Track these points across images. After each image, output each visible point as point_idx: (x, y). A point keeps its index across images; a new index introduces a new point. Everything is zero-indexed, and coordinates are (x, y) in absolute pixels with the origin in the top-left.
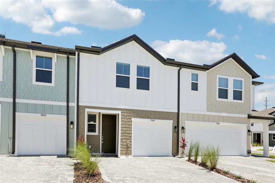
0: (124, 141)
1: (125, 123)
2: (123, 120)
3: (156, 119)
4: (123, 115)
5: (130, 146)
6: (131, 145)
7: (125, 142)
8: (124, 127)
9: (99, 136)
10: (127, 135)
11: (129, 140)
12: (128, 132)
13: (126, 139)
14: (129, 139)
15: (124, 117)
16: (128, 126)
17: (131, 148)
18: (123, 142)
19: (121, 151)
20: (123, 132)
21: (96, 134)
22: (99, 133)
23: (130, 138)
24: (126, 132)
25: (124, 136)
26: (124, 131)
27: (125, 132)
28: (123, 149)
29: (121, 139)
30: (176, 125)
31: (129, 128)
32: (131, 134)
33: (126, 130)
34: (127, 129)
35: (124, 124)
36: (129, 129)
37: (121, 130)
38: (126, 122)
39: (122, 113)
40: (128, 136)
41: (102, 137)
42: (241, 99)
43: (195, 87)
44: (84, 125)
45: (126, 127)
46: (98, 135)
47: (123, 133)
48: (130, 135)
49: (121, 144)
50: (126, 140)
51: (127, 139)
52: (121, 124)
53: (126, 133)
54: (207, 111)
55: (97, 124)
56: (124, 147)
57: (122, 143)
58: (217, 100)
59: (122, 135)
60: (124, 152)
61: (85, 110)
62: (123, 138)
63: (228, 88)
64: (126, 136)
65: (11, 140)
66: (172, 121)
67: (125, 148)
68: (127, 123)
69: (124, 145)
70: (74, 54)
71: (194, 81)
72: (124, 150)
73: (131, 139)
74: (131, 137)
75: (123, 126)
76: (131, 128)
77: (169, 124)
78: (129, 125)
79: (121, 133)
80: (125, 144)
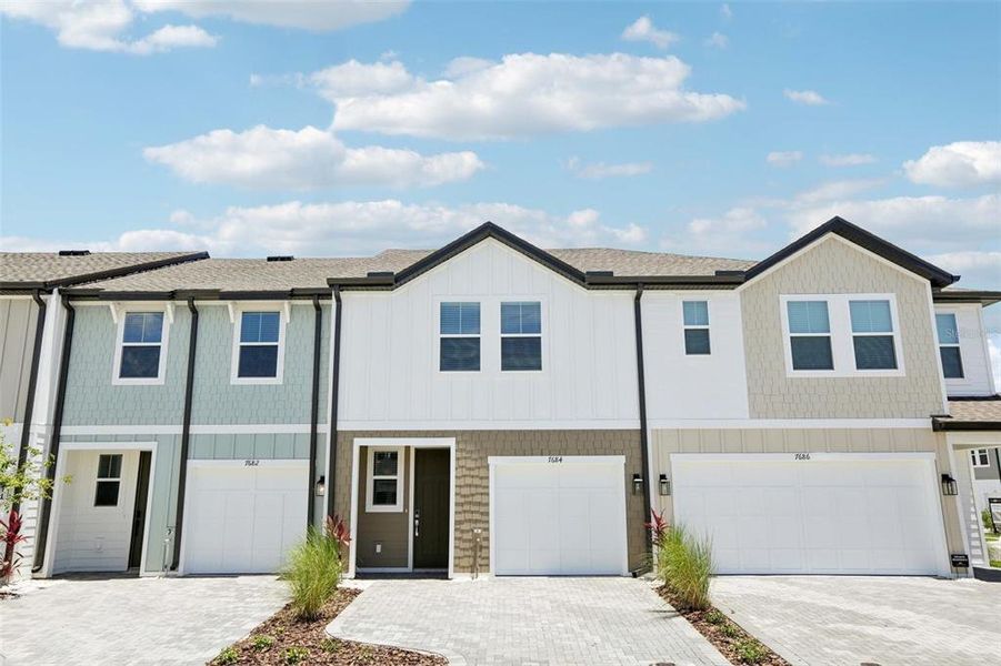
0: (465, 527)
1: (468, 473)
2: (462, 463)
3: (565, 455)
4: (462, 450)
5: (484, 544)
6: (487, 539)
7: (468, 531)
8: (467, 486)
9: (405, 515)
10: (474, 508)
11: (482, 525)
12: (477, 499)
13: (470, 521)
14: (480, 521)
15: (464, 455)
16: (477, 481)
17: (488, 548)
18: (462, 531)
19: (455, 558)
20: (462, 500)
21: (398, 508)
22: (406, 505)
23: (484, 518)
24: (470, 499)
25: (465, 512)
26: (465, 496)
27: (467, 499)
28: (461, 554)
29: (457, 522)
30: (638, 471)
31: (480, 486)
32: (487, 504)
33: (473, 495)
34: (473, 490)
35: (465, 476)
36: (480, 490)
37: (456, 494)
38: (470, 469)
39: (457, 443)
40: (477, 512)
41: (415, 519)
42: (894, 366)
43: (698, 342)
44: (350, 486)
45: (470, 486)
46: (402, 510)
47: (462, 504)
48: (482, 509)
49: (456, 539)
50: (473, 525)
51: (476, 521)
52: (456, 477)
53: (470, 503)
54: (751, 418)
55: (400, 477)
56: (467, 545)
57: (459, 535)
58: (789, 376)
59: (460, 509)
60: (465, 562)
61: (352, 441)
62: (461, 517)
63: (829, 331)
64: (472, 512)
65: (173, 533)
66: (622, 459)
67: (467, 550)
68: (475, 473)
69: (465, 541)
70: (328, 296)
71: (694, 324)
72: (466, 556)
73: (488, 522)
74: (488, 514)
75: (462, 482)
76: (488, 487)
77: (613, 469)
78: (482, 478)
79: (457, 504)
80: (468, 536)
